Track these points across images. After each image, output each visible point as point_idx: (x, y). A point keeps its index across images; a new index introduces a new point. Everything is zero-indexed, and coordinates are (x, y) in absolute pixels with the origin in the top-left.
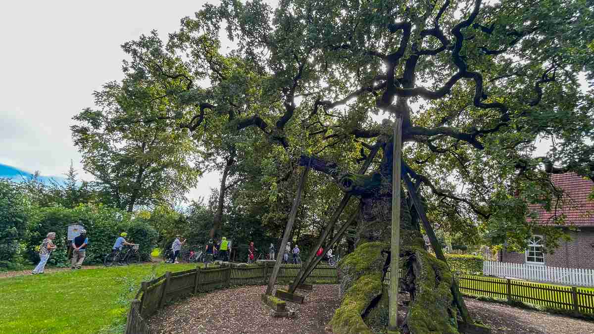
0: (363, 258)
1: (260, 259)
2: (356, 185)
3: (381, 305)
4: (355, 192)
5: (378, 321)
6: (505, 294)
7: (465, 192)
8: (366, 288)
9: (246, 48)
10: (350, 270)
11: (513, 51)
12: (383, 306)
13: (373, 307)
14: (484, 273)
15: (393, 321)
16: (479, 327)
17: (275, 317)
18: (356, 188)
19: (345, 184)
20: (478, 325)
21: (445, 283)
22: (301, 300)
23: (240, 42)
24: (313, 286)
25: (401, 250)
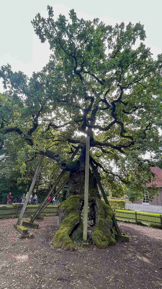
0: (71, 204)
1: (15, 202)
2: (68, 166)
3: (79, 229)
4: (67, 169)
5: (78, 237)
6: (134, 219)
7: (117, 171)
8: (72, 220)
9: (13, 93)
10: (64, 210)
11: (135, 114)
12: (80, 229)
13: (75, 230)
14: (126, 209)
15: (85, 237)
16: (124, 237)
17: (21, 238)
18: (68, 168)
19: (63, 165)
20: (124, 236)
21: (109, 216)
22: (37, 227)
23: (10, 90)
24: (44, 218)
25: (89, 199)
